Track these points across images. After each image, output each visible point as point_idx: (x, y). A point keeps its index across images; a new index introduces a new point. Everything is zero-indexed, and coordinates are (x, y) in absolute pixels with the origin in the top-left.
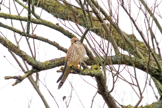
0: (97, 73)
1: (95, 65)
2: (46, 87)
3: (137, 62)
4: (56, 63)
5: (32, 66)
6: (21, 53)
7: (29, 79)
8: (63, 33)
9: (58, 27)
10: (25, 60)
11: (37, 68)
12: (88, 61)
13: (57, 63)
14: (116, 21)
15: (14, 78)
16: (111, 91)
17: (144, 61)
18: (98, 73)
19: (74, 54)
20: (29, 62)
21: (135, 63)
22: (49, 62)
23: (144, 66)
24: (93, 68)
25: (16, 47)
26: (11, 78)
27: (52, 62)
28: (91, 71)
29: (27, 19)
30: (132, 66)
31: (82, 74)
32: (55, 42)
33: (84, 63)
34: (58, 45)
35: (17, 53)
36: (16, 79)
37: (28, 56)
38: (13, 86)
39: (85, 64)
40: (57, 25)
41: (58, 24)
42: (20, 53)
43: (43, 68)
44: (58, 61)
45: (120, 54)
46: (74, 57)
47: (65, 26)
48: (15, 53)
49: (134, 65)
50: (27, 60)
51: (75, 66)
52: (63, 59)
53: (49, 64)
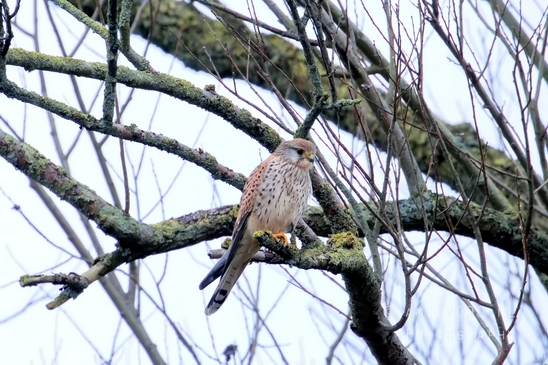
0: (351, 259)
1: (344, 234)
2: (164, 312)
3: (486, 223)
4: (199, 227)
5: (117, 238)
6: (77, 194)
7: (104, 284)
8: (229, 120)
9: (212, 99)
10: (92, 217)
11: (134, 246)
12: (316, 218)
13: (203, 227)
14: (416, 76)
15: (55, 282)
16: (401, 324)
17: (513, 218)
18: (356, 259)
19: (277, 194)
20: (106, 224)
21: (482, 223)
22: (176, 226)
23: (512, 235)
24: (338, 244)
25: (61, 171)
26: (44, 280)
27: (189, 223)
28: (328, 253)
29: (103, 72)
30: (472, 236)
31: (299, 265)
32: (201, 152)
33: (306, 225)
34: (213, 161)
35: (63, 194)
36: (61, 283)
37: (102, 203)
38: (51, 309)
39: (310, 230)
40: (208, 90)
41: (211, 89)
42: (73, 193)
43: (155, 244)
44: (207, 221)
45: (426, 195)
46: (274, 201)
47: (236, 94)
48: (58, 194)
49: (478, 231)
50: (98, 216)
51: (274, 235)
52: (227, 213)
53: (177, 232)
